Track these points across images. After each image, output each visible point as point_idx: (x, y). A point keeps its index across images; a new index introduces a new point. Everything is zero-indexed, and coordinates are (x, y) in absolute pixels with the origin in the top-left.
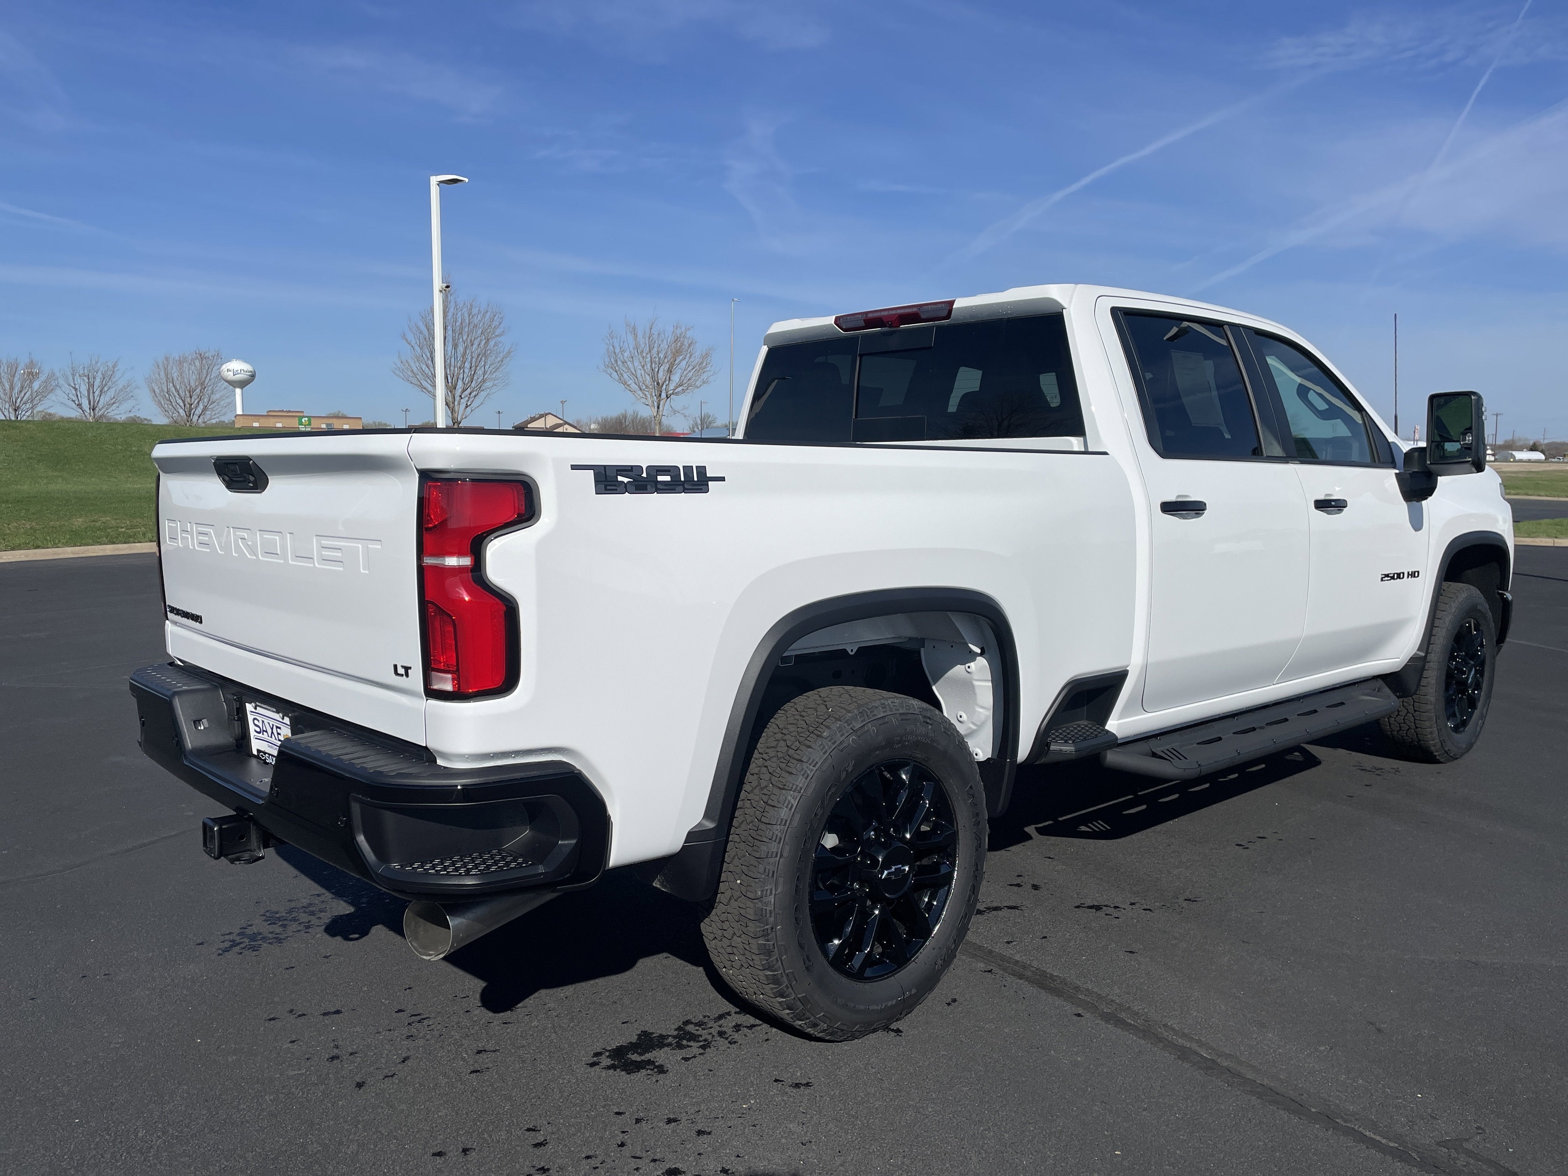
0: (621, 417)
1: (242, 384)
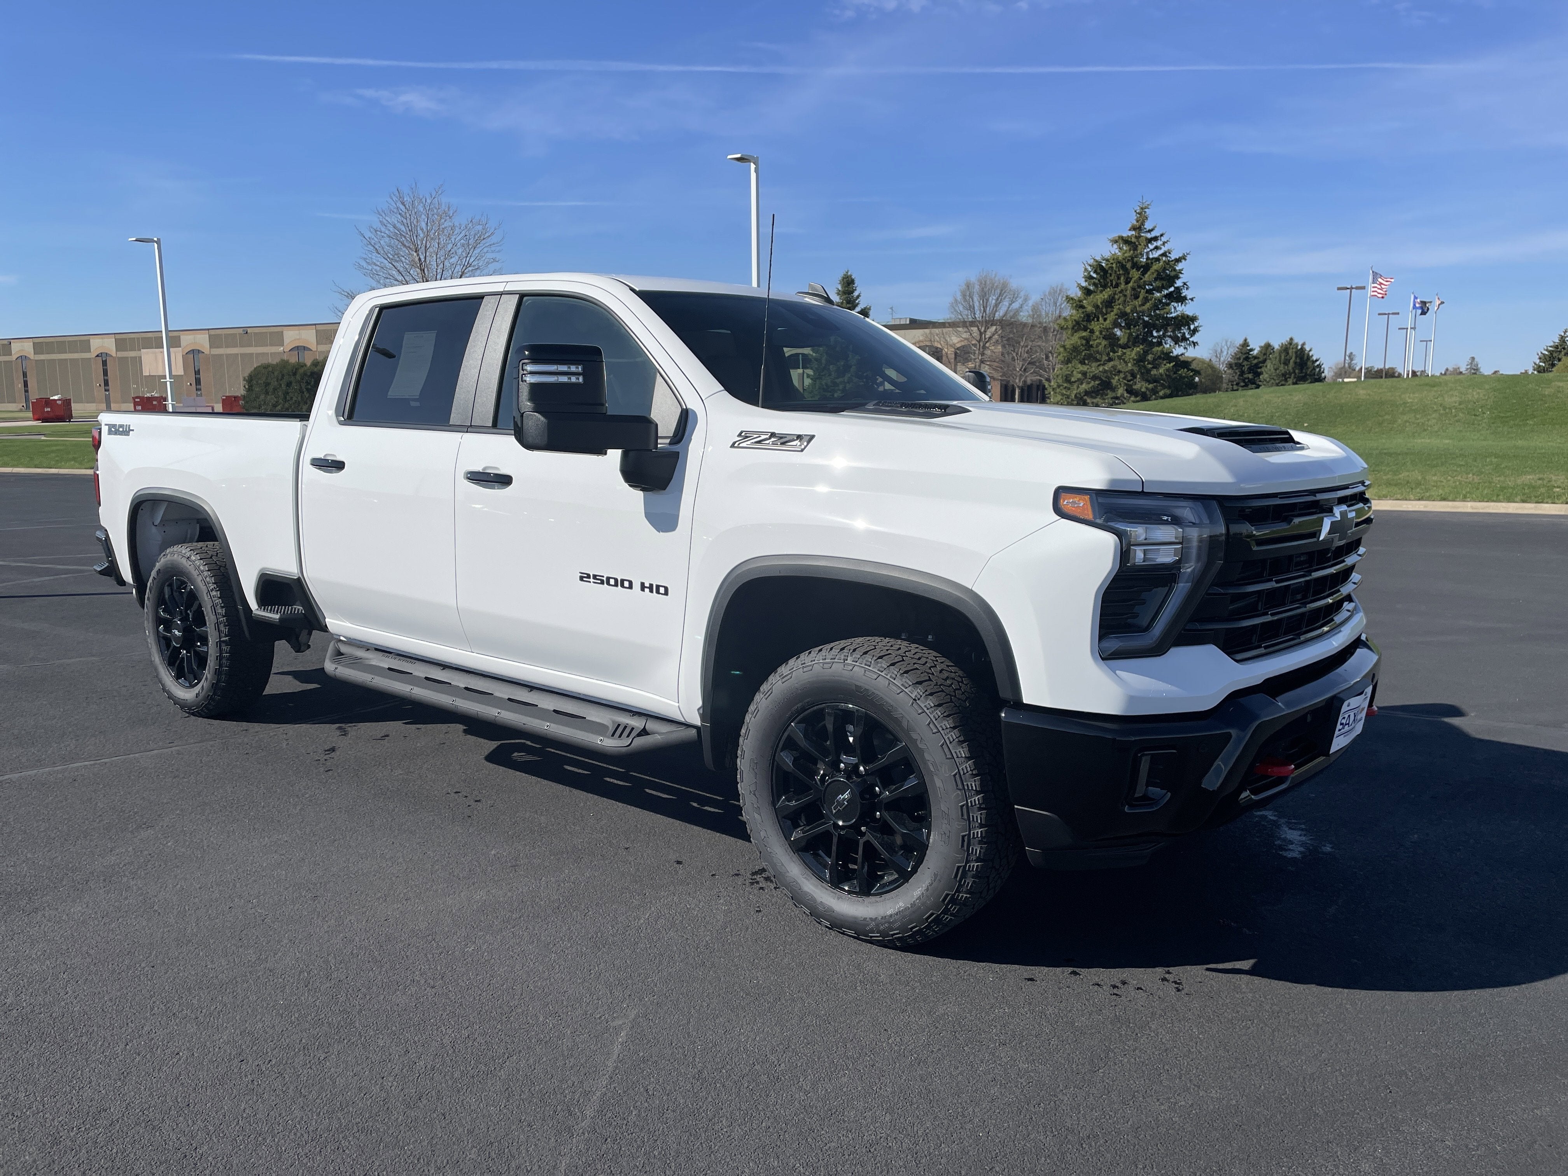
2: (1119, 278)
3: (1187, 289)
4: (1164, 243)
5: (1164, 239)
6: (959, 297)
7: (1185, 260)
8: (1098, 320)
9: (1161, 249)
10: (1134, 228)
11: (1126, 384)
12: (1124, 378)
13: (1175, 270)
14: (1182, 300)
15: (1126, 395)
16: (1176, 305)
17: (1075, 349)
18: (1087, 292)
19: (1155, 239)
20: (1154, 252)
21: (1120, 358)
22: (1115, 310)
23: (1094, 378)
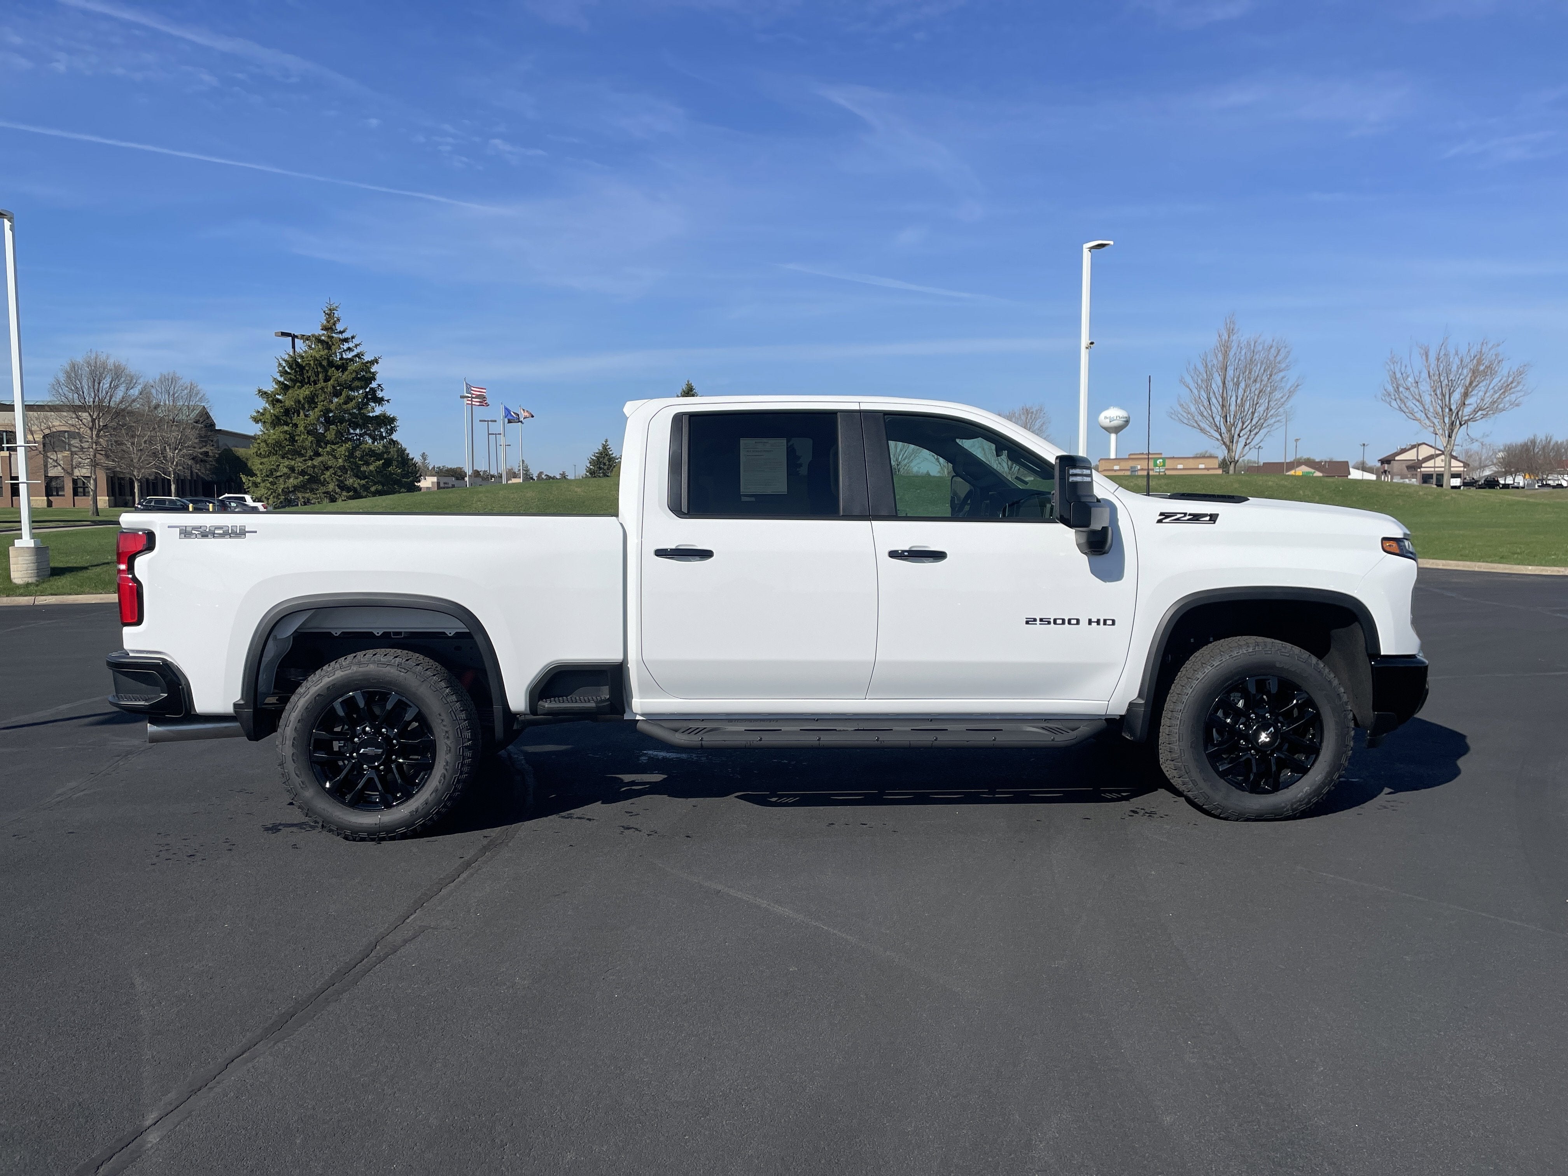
0: (1529, 444)
1: (1117, 430)
2: (317, 376)
3: (382, 391)
4: (356, 346)
5: (356, 341)
6: (62, 379)
7: (377, 363)
8: (298, 416)
9: (353, 351)
10: (325, 328)
11: (337, 480)
12: (335, 474)
13: (370, 372)
14: (380, 401)
15: (338, 490)
16: (373, 404)
17: (278, 444)
18: (285, 388)
19: (346, 340)
20: (347, 353)
21: (328, 453)
22: (319, 406)
23: (303, 473)
